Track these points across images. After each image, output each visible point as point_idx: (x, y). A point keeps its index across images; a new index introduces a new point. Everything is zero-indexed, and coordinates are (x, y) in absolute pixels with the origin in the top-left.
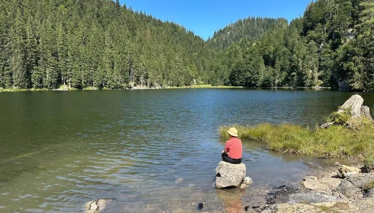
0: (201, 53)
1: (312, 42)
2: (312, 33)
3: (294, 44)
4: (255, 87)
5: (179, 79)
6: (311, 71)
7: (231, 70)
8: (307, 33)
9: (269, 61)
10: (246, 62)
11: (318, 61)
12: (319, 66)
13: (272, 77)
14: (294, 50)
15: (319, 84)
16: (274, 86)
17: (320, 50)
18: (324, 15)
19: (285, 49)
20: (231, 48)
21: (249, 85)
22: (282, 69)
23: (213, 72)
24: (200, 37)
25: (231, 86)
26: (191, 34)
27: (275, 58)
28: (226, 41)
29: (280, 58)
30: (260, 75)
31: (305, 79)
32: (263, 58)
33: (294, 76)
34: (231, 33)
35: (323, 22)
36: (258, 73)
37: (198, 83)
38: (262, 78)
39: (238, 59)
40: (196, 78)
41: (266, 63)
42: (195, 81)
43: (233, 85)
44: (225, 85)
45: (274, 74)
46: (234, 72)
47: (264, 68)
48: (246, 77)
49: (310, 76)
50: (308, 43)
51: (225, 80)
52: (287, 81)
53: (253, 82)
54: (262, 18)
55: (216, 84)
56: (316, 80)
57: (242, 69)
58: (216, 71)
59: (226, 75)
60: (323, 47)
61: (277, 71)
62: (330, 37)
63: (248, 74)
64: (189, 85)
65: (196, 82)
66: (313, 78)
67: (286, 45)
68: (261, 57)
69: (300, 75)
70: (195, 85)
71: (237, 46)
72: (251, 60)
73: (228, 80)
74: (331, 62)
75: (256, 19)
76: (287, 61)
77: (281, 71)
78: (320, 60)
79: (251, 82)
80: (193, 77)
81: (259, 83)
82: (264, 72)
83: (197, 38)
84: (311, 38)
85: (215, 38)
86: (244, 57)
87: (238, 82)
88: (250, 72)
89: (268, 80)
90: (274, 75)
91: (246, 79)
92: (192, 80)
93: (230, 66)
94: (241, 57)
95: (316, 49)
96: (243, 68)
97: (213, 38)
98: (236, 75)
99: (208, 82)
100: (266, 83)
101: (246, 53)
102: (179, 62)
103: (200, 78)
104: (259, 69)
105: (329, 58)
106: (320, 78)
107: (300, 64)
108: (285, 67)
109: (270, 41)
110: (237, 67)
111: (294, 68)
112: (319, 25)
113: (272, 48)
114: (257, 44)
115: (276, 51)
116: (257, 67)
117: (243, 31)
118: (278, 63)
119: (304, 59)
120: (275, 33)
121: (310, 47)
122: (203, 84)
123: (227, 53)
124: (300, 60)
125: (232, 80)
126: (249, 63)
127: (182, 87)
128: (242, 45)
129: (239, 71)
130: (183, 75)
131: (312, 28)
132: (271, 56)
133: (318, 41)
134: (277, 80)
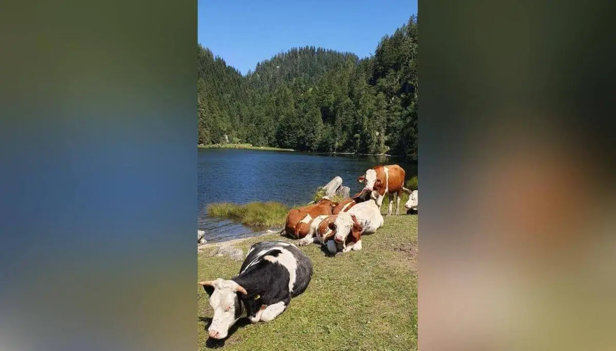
0: (236, 96)
1: (381, 95)
2: (382, 82)
3: (360, 95)
4: (309, 151)
5: (203, 133)
6: (377, 133)
7: (278, 124)
8: (377, 81)
9: (329, 116)
10: (298, 114)
11: (386, 121)
12: (387, 127)
13: (331, 139)
14: (360, 103)
15: (385, 151)
16: (333, 151)
17: (389, 107)
18: (399, 58)
19: (349, 100)
20: (279, 92)
21: (302, 147)
22: (344, 128)
23: (254, 125)
24: (236, 70)
25: (277, 147)
26: (221, 63)
27: (335, 111)
28: (274, 79)
29: (342, 111)
30: (317, 135)
31: (370, 144)
32: (321, 111)
33: (357, 138)
34: (281, 68)
35: (396, 67)
36: (313, 132)
37: (231, 141)
38: (319, 138)
39: (288, 109)
40: (229, 134)
41: (325, 119)
42: (226, 137)
43: (281, 146)
44: (270, 145)
45: (334, 134)
46: (283, 127)
47: (322, 125)
48: (299, 136)
49: (375, 140)
50: (376, 95)
51: (270, 139)
52: (348, 145)
53: (307, 144)
54: (325, 50)
55: (257, 144)
56: (382, 145)
57: (293, 125)
58: (257, 124)
59: (271, 132)
60: (393, 102)
61: (338, 132)
62: (403, 90)
63: (301, 133)
64: (218, 142)
65: (229, 139)
66: (379, 143)
67: (351, 95)
68: (319, 109)
69: (364, 137)
70: (228, 143)
71: (288, 89)
72: (306, 112)
73: (274, 139)
74: (400, 123)
75: (316, 51)
76: (350, 117)
77: (342, 131)
78: (389, 120)
79: (305, 143)
80: (225, 132)
81: (315, 146)
82: (321, 130)
83: (231, 70)
84: (381, 89)
85: (259, 73)
86: (296, 107)
87: (287, 142)
88: (303, 129)
89: (326, 142)
90: (334, 136)
91: (298, 139)
92: (222, 135)
93: (276, 119)
94: (293, 107)
95: (385, 104)
96: (294, 122)
97: (255, 73)
98: (286, 133)
99: (247, 139)
100: (323, 146)
101: (300, 102)
102: (203, 108)
103: (234, 133)
104: (315, 125)
105: (399, 118)
106: (387, 143)
107: (365, 123)
108: (347, 125)
109: (330, 88)
110: (286, 121)
111: (358, 128)
112: (392, 71)
113: (332, 98)
114: (314, 89)
115: (337, 102)
116: (313, 124)
117: (298, 67)
118: (339, 119)
119: (370, 117)
120: (338, 76)
121: (378, 101)
122: (239, 143)
123: (274, 98)
124: (366, 118)
125: (280, 140)
126: (303, 117)
127: (207, 146)
128: (294, 89)
129: (289, 127)
130: (209, 128)
131: (383, 75)
132: (331, 108)
133: (389, 93)
134: (337, 143)
